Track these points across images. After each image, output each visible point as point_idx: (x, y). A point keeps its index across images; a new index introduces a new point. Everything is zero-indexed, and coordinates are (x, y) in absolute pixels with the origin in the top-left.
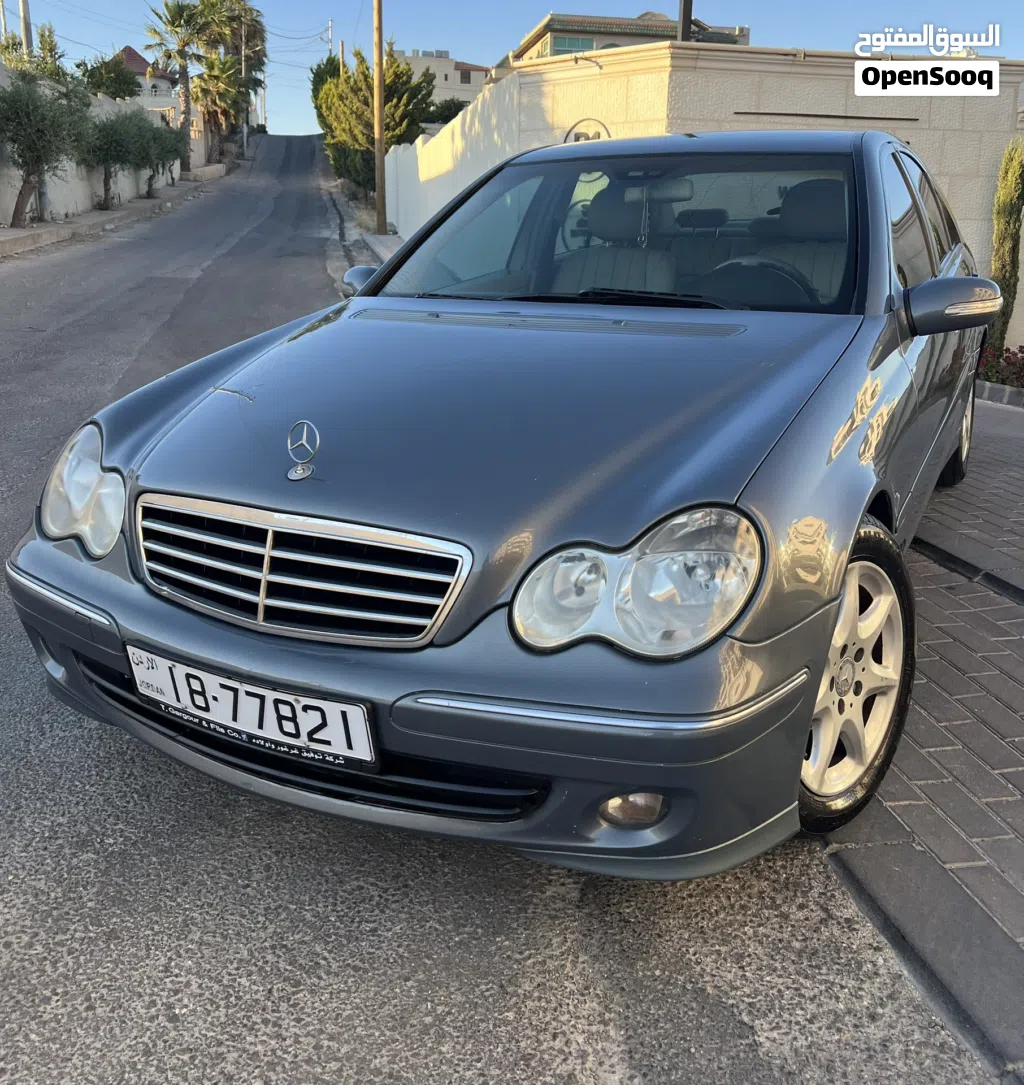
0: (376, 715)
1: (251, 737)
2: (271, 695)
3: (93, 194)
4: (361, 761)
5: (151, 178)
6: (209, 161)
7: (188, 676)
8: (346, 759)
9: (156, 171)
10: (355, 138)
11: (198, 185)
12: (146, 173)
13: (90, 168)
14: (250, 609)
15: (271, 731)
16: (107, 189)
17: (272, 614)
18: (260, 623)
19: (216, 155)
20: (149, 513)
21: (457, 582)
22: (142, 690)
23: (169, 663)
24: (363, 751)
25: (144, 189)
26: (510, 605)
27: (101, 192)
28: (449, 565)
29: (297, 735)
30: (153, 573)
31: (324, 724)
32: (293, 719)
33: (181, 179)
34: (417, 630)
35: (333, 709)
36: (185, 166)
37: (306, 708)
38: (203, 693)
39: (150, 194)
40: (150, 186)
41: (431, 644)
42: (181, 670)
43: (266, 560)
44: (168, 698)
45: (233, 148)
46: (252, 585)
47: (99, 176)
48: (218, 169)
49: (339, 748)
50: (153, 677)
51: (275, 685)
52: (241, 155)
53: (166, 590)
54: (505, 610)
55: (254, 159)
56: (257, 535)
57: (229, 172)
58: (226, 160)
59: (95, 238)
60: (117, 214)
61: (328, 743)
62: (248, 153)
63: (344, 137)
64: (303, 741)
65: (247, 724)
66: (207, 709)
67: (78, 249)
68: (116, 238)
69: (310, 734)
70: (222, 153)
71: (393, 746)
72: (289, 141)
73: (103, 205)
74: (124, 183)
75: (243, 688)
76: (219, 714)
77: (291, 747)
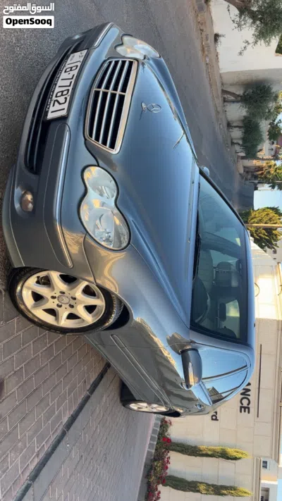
0: (63, 119)
1: (56, 84)
2: (70, 88)
3: (233, 122)
4: (47, 115)
5: (239, 144)
6: (244, 167)
7: (77, 66)
8: (48, 111)
9: (242, 145)
10: (252, 219)
11: (235, 162)
12: (241, 142)
13: (243, 121)
14: (100, 86)
15: (57, 89)
16: (236, 127)
17: (97, 94)
18: (95, 89)
19: (247, 170)
20: (131, 63)
21: (107, 148)
22: (72, 55)
23: (81, 61)
24: (50, 116)
25: (235, 141)
26: (98, 166)
27: (234, 124)
28: (112, 146)
29: (56, 96)
30: (110, 63)
31: (60, 104)
32: (62, 95)
33: (238, 156)
34: (91, 135)
35: (66, 106)
36: (243, 158)
37: (66, 98)
38: (71, 70)
39: (233, 143)
40: (236, 143)
41: (85, 139)
42: (79, 64)
43: (115, 92)
44: (69, 61)
45: (249, 177)
46: (107, 87)
47: (241, 124)
48: (242, 171)
49: (52, 109)
50: (76, 58)
51: (74, 89)
52: (246, 179)
53: (106, 65)
54: (96, 164)
55: (245, 184)
56: (124, 90)
57: (240, 174)
58: (245, 173)
59: (218, 120)
60: (226, 129)
61: (54, 106)
62: (247, 182)
63: (253, 215)
64: (54, 98)
65: (60, 83)
66: (65, 72)
67: (213, 114)
68: (217, 128)
69: (57, 101)
70: (247, 172)
71: (52, 126)
72: (252, 198)
73: (229, 125)
74: (237, 134)
75: (73, 81)
76: (63, 75)
77: (52, 95)
